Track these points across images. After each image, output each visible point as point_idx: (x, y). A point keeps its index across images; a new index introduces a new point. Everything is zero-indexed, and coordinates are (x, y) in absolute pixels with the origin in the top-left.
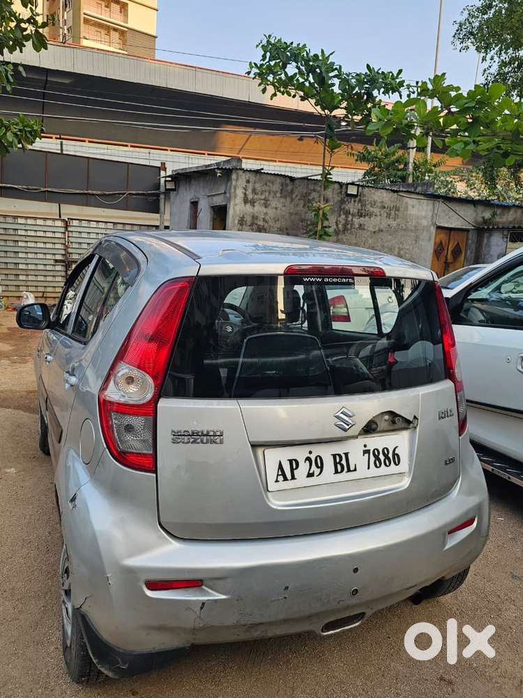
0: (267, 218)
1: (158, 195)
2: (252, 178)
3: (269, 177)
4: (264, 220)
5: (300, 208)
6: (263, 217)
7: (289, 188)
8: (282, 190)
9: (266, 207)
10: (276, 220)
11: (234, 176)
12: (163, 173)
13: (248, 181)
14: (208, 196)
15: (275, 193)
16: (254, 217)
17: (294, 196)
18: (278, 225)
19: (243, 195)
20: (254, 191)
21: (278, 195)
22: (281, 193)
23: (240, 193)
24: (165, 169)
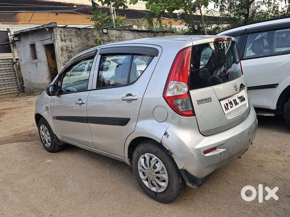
0: (72, 46)
1: (9, 44)
2: (63, 30)
3: (69, 29)
4: (71, 47)
5: (85, 41)
6: (71, 46)
7: (79, 33)
8: (76, 34)
9: (71, 42)
10: (76, 47)
11: (54, 30)
12: (9, 34)
13: (61, 32)
14: (41, 41)
15: (74, 35)
16: (67, 47)
17: (81, 36)
18: (77, 49)
19: (60, 38)
20: (64, 36)
21: (75, 36)
22: (76, 35)
23: (59, 37)
24: (10, 32)
